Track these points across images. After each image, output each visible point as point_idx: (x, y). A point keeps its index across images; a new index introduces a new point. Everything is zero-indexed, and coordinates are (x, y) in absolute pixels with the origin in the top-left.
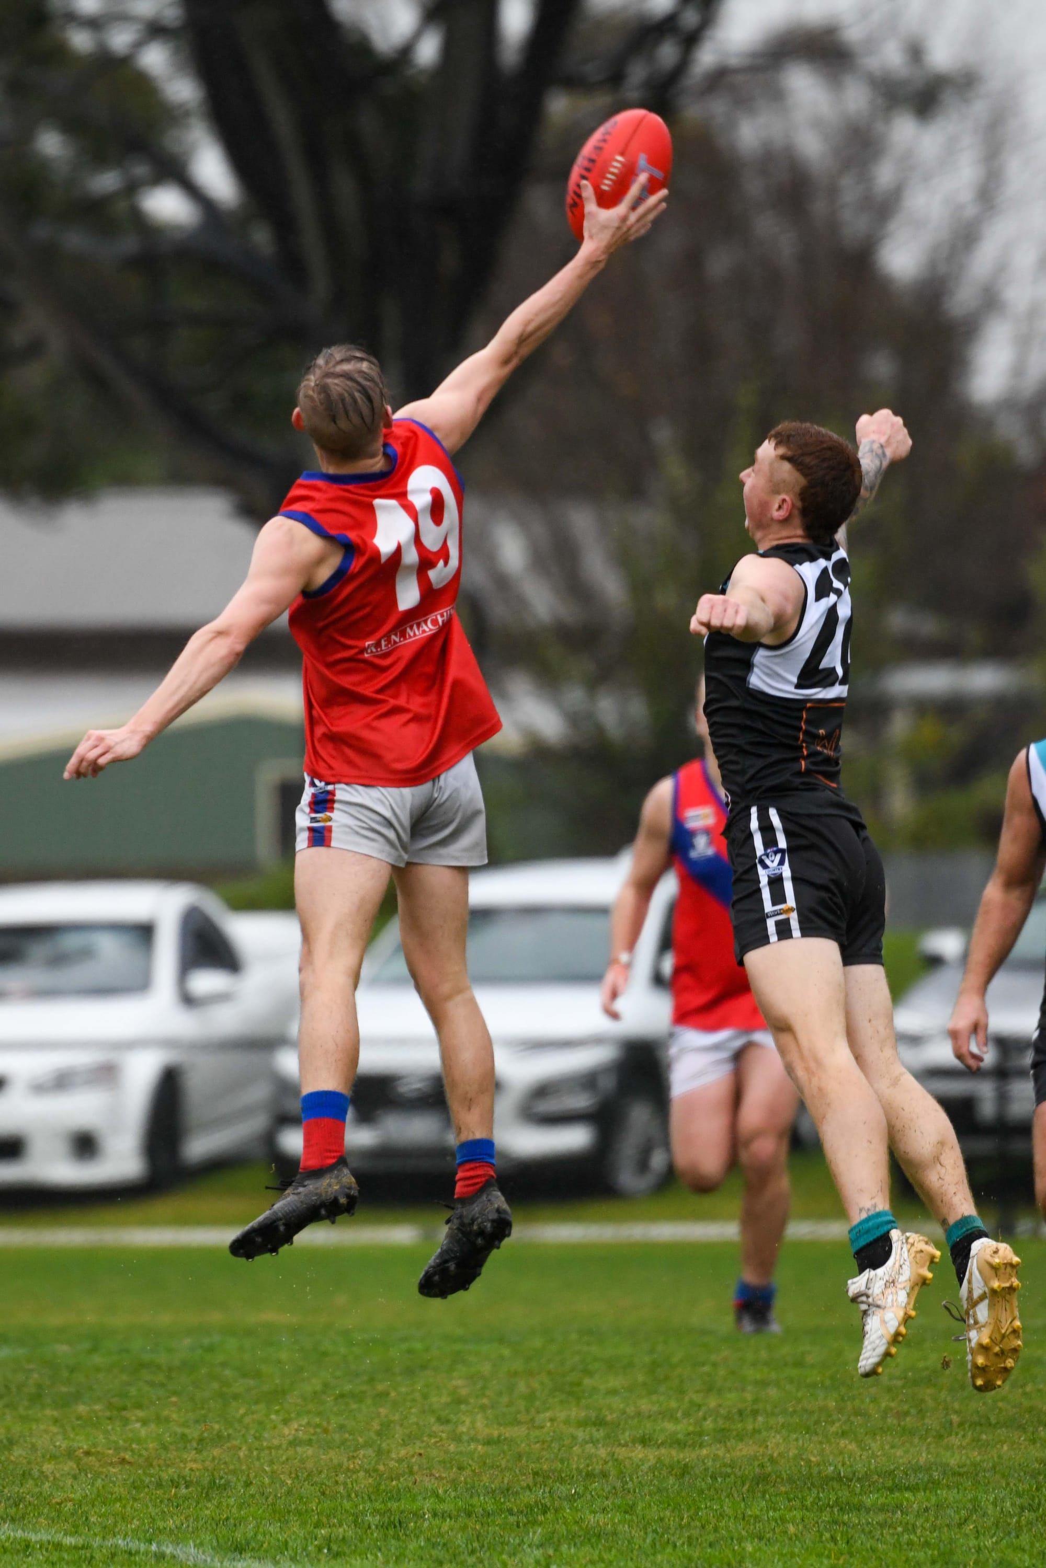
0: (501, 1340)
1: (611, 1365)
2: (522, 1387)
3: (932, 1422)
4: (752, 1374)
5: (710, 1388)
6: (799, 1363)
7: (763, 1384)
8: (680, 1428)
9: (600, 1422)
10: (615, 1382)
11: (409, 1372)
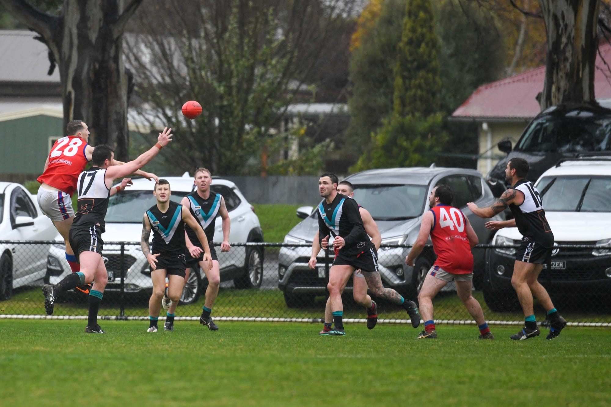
0: (124, 359)
1: (165, 369)
2: (130, 377)
3: (286, 393)
4: (218, 374)
5: (202, 379)
6: (237, 370)
7: (222, 378)
8: (189, 394)
9: (158, 391)
10: (166, 376)
11: (88, 370)
